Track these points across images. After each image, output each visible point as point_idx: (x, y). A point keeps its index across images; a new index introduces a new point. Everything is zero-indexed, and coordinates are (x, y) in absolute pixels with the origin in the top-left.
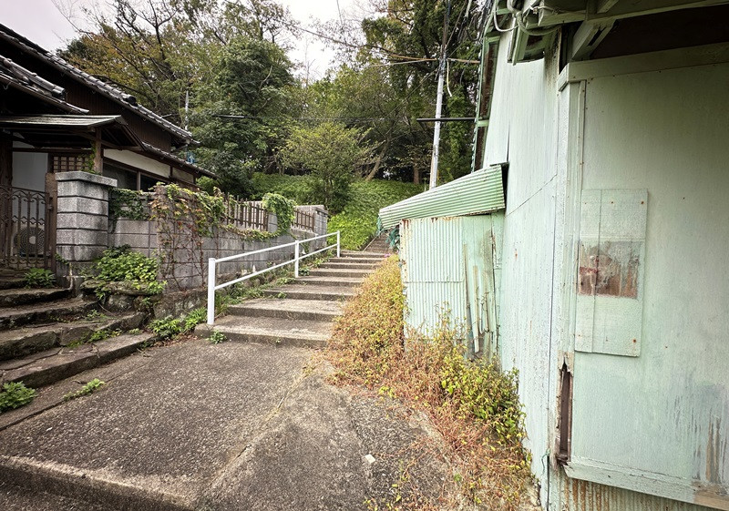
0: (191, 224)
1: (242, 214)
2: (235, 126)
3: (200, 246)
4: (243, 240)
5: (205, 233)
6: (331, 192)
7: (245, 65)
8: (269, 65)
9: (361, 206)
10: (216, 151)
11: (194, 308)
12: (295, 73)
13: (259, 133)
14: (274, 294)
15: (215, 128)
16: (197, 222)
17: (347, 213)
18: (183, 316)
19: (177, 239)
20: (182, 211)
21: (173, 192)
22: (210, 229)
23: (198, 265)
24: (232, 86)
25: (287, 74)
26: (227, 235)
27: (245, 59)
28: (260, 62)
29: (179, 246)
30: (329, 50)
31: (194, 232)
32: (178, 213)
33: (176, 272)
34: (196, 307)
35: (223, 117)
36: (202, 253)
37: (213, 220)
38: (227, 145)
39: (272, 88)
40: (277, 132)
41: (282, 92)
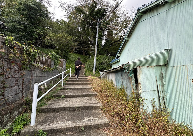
0: (19, 63)
1: (42, 60)
2: (25, 27)
3: (22, 76)
4: (42, 71)
5: (26, 68)
6: (63, 55)
7: (31, 6)
8: (41, 10)
9: (72, 60)
10: (15, 34)
11: (17, 115)
12: (50, 16)
13: (35, 32)
14: (59, 96)
15: (15, 26)
16: (22, 62)
17: (68, 62)
18: (9, 124)
19: (8, 72)
20: (15, 55)
21: (10, 42)
22: (28, 66)
23: (20, 87)
24: (24, 12)
25: (47, 15)
26: (36, 69)
27: (32, 5)
28: (38, 8)
29: (10, 76)
30: (64, 12)
31: (20, 67)
32: (12, 55)
33: (6, 94)
34: (19, 114)
35: (19, 23)
36: (23, 79)
37: (31, 61)
38: (20, 33)
39: (42, 18)
40: (43, 33)
41: (46, 20)
